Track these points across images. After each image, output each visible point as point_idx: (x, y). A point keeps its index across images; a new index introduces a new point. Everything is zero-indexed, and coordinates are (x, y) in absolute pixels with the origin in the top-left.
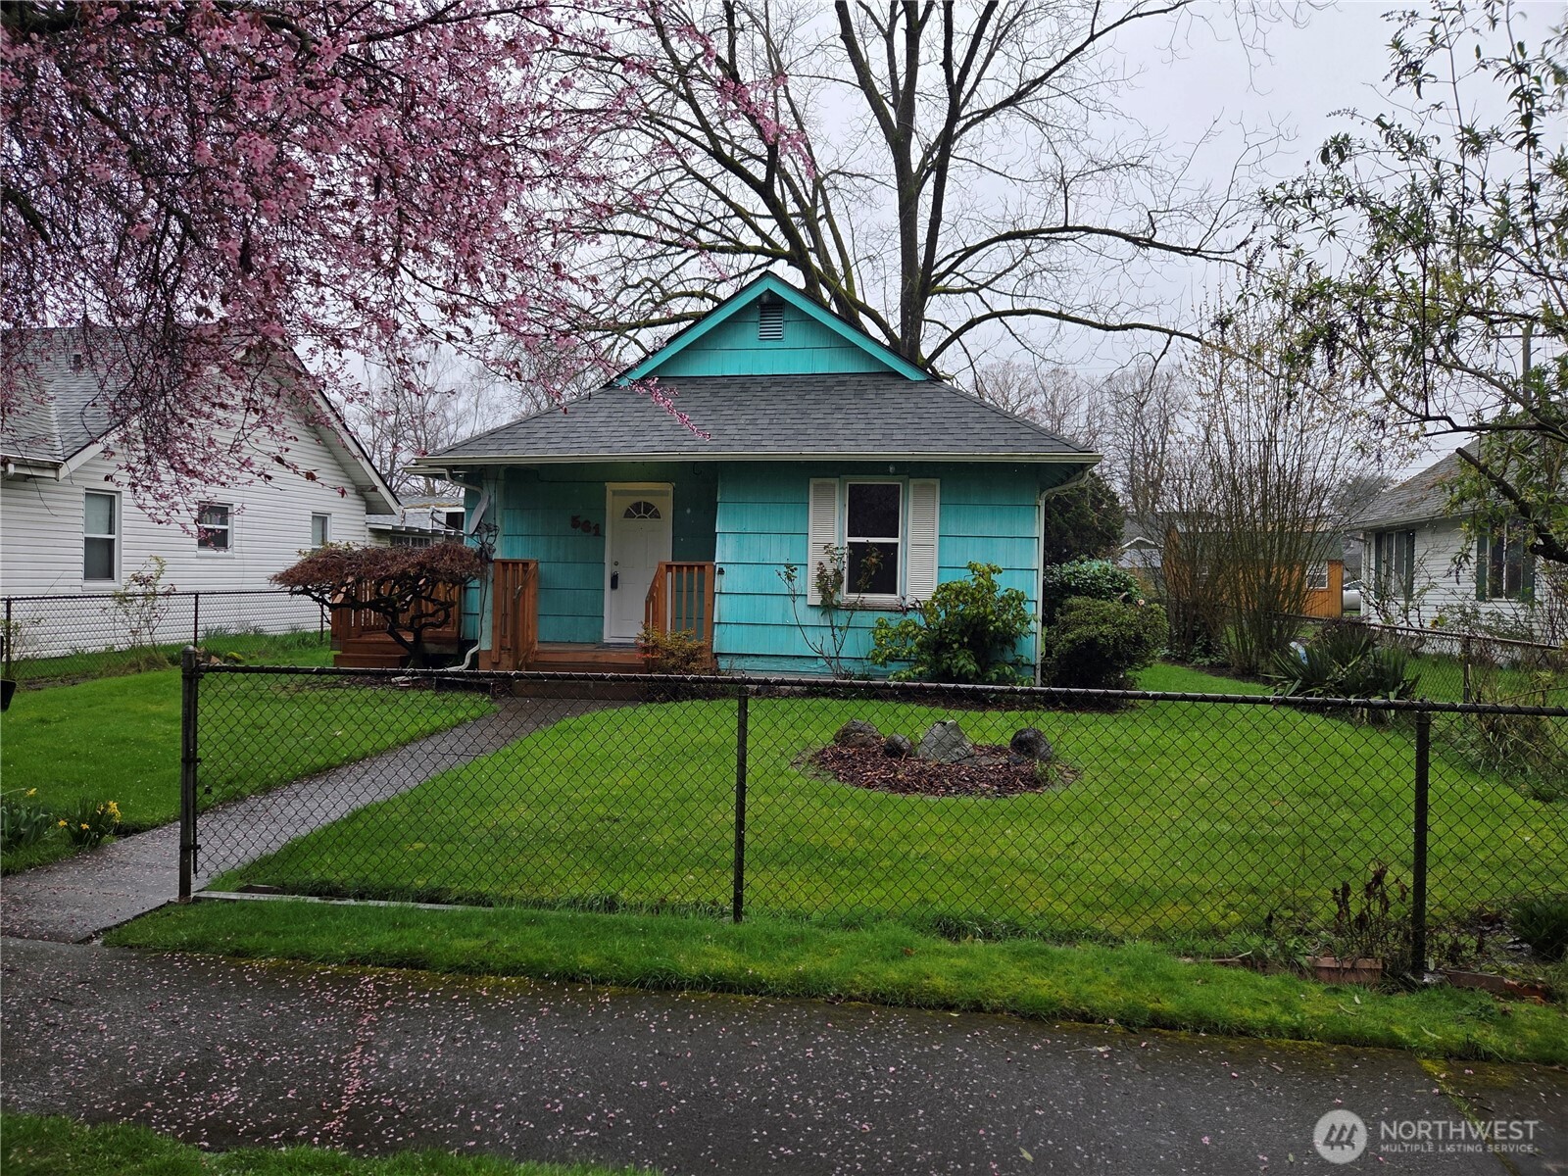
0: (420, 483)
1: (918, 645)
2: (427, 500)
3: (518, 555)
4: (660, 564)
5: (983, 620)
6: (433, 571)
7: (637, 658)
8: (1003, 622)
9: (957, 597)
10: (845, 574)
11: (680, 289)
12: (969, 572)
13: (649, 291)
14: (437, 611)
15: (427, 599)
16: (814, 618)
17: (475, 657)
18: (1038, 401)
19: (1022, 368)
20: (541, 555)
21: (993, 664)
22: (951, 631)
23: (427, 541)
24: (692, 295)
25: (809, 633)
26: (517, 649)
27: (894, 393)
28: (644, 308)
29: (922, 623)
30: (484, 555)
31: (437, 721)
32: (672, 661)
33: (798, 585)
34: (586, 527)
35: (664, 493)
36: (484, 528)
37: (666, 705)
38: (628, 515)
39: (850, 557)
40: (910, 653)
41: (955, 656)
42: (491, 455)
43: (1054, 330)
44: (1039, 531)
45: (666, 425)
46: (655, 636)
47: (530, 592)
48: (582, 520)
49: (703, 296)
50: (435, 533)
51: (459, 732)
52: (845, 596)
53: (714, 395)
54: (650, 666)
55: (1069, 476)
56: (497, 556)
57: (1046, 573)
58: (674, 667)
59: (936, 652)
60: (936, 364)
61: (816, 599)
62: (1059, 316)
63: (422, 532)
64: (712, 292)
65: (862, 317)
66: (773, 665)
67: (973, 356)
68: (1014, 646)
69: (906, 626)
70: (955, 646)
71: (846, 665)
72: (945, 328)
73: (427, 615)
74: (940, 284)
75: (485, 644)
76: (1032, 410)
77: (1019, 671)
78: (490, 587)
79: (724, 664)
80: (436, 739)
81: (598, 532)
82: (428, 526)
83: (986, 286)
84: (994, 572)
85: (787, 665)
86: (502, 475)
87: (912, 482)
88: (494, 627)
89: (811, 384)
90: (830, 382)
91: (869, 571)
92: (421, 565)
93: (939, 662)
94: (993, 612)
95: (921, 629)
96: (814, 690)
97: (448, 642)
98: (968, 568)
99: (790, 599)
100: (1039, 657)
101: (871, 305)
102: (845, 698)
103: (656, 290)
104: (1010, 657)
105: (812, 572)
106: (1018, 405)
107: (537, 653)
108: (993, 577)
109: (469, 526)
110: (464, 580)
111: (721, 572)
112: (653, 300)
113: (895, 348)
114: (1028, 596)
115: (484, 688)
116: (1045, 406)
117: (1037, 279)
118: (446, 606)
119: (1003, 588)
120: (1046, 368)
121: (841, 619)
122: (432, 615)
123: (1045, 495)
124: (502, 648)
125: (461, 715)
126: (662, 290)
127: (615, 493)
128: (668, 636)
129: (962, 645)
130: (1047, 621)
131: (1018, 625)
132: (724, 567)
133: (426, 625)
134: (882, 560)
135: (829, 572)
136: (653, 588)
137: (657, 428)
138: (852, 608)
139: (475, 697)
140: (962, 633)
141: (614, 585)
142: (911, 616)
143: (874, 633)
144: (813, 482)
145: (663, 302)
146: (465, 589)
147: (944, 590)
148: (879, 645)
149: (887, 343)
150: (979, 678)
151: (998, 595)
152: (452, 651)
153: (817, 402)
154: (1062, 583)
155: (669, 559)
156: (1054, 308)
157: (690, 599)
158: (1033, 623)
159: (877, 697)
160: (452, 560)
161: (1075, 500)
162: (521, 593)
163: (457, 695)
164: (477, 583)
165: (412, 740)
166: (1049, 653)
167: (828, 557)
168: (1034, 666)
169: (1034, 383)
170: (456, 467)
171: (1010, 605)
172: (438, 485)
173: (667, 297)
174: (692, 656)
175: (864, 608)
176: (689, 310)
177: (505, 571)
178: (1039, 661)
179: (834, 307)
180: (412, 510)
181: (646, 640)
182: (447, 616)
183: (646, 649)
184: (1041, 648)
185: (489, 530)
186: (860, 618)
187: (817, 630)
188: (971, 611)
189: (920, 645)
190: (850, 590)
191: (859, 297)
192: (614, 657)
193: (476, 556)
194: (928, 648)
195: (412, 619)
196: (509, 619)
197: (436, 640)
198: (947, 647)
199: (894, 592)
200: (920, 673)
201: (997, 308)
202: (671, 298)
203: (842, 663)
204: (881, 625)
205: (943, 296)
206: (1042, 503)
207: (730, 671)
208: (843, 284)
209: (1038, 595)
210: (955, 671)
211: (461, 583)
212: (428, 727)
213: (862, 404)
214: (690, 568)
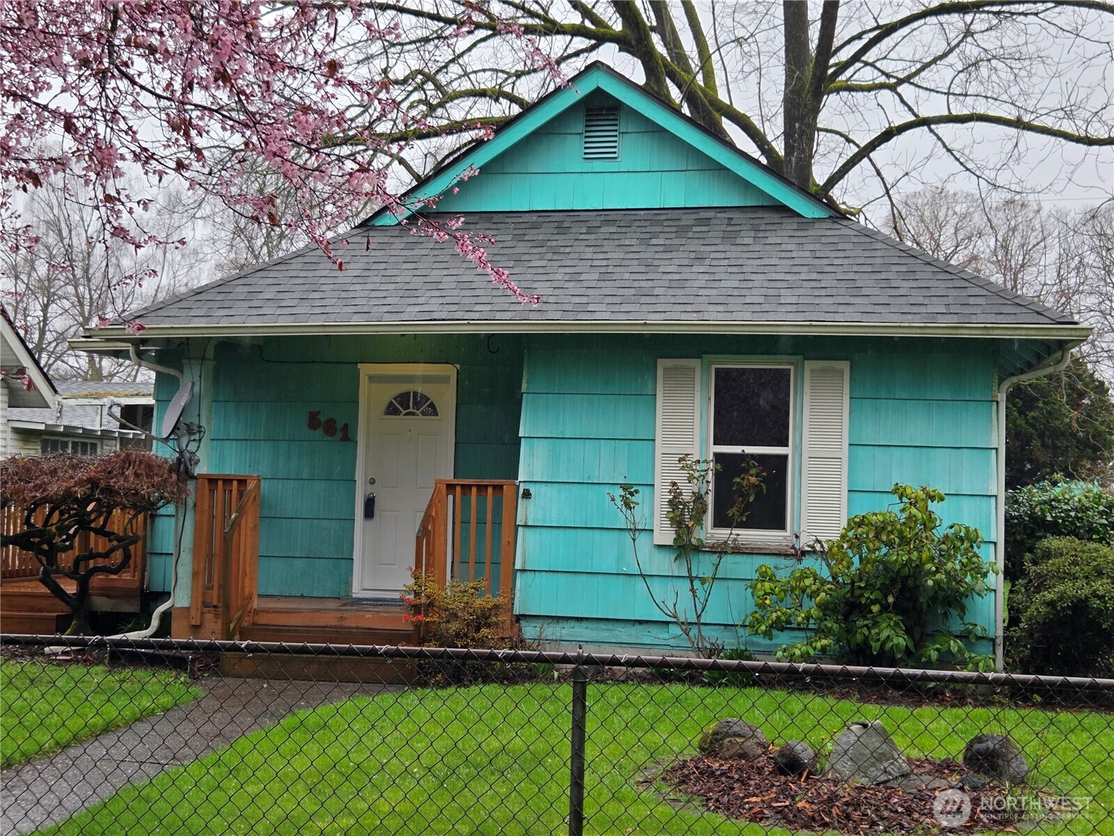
0: (80, 361)
1: (819, 606)
2: (92, 387)
3: (230, 468)
4: (438, 482)
5: (917, 570)
6: (109, 490)
7: (403, 622)
8: (948, 573)
9: (877, 536)
10: (710, 499)
11: (466, 85)
12: (896, 498)
13: (420, 87)
14: (113, 550)
15: (100, 532)
16: (665, 564)
17: (166, 617)
18: (984, 246)
19: (960, 198)
20: (264, 469)
21: (932, 636)
22: (870, 586)
23: (94, 446)
24: (482, 94)
25: (656, 585)
26: (227, 607)
27: (782, 236)
28: (414, 113)
29: (825, 574)
30: (182, 469)
31: (110, 712)
32: (454, 626)
33: (640, 515)
34: (330, 428)
35: (444, 380)
36: (183, 429)
37: (443, 693)
38: (391, 410)
39: (718, 475)
40: (808, 618)
41: (876, 624)
42: (195, 324)
43: (1011, 145)
44: (998, 438)
45: (448, 283)
46: (432, 588)
47: (248, 523)
48: (323, 418)
49: (496, 95)
50: (106, 435)
51: (143, 728)
52: (709, 532)
53: (519, 238)
54: (422, 634)
55: (1039, 358)
56: (201, 469)
57: (1012, 501)
58: (457, 635)
59: (846, 617)
60: (836, 193)
61: (666, 535)
62: (1018, 124)
63: (88, 433)
64: (507, 89)
65: (727, 124)
66: (602, 633)
67: (889, 180)
68: (963, 609)
69: (803, 577)
70: (875, 608)
71: (711, 635)
72: (849, 140)
73: (99, 555)
74: (843, 78)
75: (181, 598)
76: (974, 258)
77: (970, 646)
78: (190, 515)
79: (530, 631)
80: (108, 740)
81: (347, 435)
82: (94, 424)
83: (907, 80)
84: (932, 498)
85: (624, 634)
86: (210, 353)
87: (810, 365)
88: (195, 574)
89: (659, 223)
90: (687, 219)
91: (744, 495)
92: (93, 483)
93: (850, 631)
94: (932, 559)
95: (823, 582)
96: (663, 672)
97: (126, 594)
98: (894, 492)
99: (627, 537)
100: (1001, 626)
101: (739, 107)
102: (710, 685)
103: (430, 86)
104: (956, 626)
105: (662, 495)
106: (954, 252)
107: (257, 612)
108: (932, 506)
109: (163, 424)
110: (153, 504)
111: (527, 494)
112: (425, 102)
113: (775, 168)
114: (983, 535)
115: (178, 664)
116: (995, 253)
117: (984, 70)
118: (125, 542)
119: (946, 524)
120: (997, 198)
121: (704, 565)
122: (106, 555)
123: (1006, 385)
124: (205, 605)
125: (146, 702)
126: (438, 87)
127: (372, 379)
128: (449, 590)
129: (885, 608)
130: (1012, 573)
131: (968, 579)
132: (532, 489)
133: (96, 570)
134: (765, 480)
135: (687, 496)
136: (427, 518)
137: (436, 285)
138: (720, 550)
139: (167, 676)
140: (885, 590)
141: (369, 512)
142: (808, 562)
143: (754, 587)
144: (662, 364)
145: (442, 105)
146: (153, 517)
147: (860, 525)
148: (762, 606)
149: (764, 161)
150: (911, 657)
151: (939, 533)
152: (131, 607)
153: (668, 249)
154: (1032, 516)
155: (449, 476)
156: (1009, 113)
157: (480, 533)
158: (991, 576)
159: (756, 683)
160: (137, 475)
161: (1044, 393)
162: (236, 524)
163: (141, 674)
164: (170, 509)
165: (76, 739)
166: (1013, 621)
167: (685, 474)
168: (993, 640)
169: (978, 220)
170: (144, 341)
171: (956, 549)
172: (107, 364)
173: (449, 97)
174: (482, 620)
175: (738, 551)
176: (476, 114)
177: (212, 491)
178: (1000, 633)
179: (686, 110)
180: (72, 402)
181: (417, 594)
182: (127, 556)
183: (417, 609)
184: (1003, 613)
185: (190, 432)
186: (732, 564)
187: (669, 582)
188: (898, 556)
189: (823, 607)
190: (720, 522)
191: (723, 96)
192: (368, 619)
193: (171, 470)
194: (835, 611)
195: (77, 562)
196: (217, 562)
197: (108, 592)
198: (864, 610)
199: (781, 525)
200: (824, 649)
201: (924, 113)
202: (452, 99)
203: (706, 631)
204: (764, 576)
205: (844, 94)
206: (1002, 397)
207: (539, 641)
208: (700, 79)
209: (997, 532)
210: (875, 646)
211: (148, 509)
212: (99, 721)
213: (733, 252)
214: (482, 488)
